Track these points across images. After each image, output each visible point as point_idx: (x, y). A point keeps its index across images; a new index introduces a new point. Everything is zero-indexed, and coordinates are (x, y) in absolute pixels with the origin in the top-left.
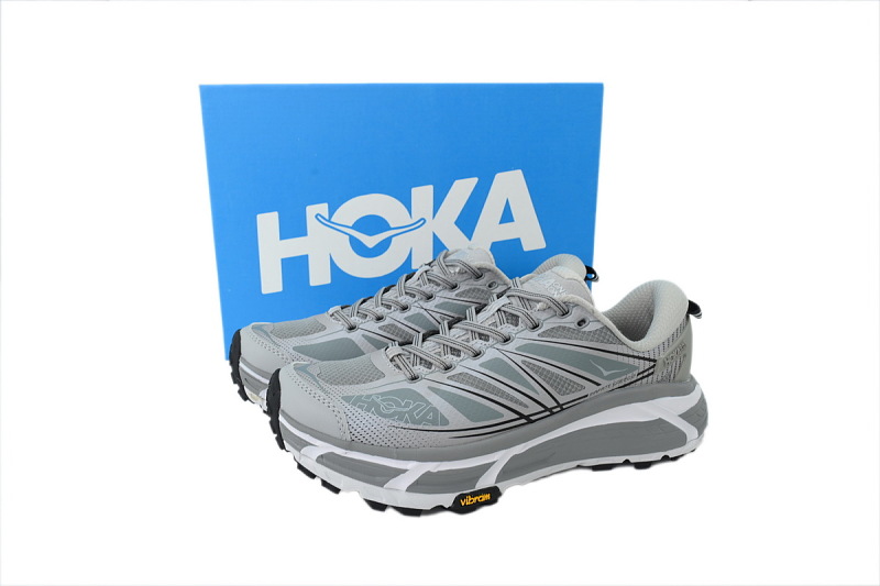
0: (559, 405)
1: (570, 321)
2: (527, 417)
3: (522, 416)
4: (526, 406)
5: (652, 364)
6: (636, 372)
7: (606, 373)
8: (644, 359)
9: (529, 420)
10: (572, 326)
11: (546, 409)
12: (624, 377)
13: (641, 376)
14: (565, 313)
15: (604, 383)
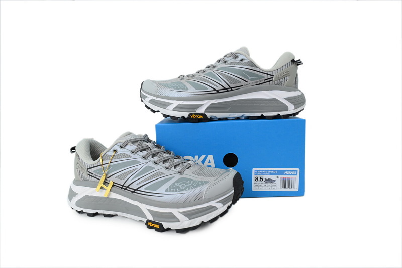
0: (230, 88)
1: (238, 60)
2: (217, 90)
3: (215, 90)
4: (216, 86)
5: (271, 77)
6: (264, 79)
7: (250, 78)
8: (268, 74)
9: (218, 92)
10: (238, 62)
11: (225, 89)
12: (258, 81)
13: (266, 81)
14: (236, 57)
15: (250, 82)
